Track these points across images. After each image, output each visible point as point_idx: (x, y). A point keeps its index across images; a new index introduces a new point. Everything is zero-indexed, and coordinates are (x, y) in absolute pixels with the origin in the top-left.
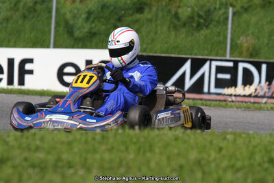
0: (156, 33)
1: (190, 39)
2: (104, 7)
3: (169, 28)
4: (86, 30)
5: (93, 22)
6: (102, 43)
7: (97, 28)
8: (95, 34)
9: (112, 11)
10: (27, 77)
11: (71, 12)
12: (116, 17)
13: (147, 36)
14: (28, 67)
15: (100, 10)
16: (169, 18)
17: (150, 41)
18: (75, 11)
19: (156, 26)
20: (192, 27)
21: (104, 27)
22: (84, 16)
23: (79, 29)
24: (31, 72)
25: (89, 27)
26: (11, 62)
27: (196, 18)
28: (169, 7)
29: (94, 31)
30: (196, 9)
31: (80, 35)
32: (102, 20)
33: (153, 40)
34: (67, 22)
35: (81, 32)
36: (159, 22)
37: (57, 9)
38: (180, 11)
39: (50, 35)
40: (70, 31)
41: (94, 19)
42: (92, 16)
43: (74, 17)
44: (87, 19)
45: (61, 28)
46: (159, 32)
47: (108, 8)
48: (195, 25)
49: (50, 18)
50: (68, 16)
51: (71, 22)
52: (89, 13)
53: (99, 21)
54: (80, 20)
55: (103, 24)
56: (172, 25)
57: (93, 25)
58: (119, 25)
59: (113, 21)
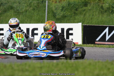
0: (93, 15)
1: (108, 17)
2: (69, 4)
3: (99, 13)
4: (61, 15)
5: (65, 11)
8: (65, 16)
9: (73, 6)
11: (55, 7)
13: (89, 17)
15: (67, 6)
16: (99, 8)
17: (90, 19)
18: (57, 7)
19: (93, 12)
20: (109, 12)
21: (69, 13)
22: (61, 8)
23: (58, 14)
24: (37, 34)
25: (63, 13)
26: (28, 30)
27: (111, 8)
28: (99, 4)
29: (65, 15)
30: (111, 4)
32: (69, 10)
33: (92, 19)
34: (53, 12)
35: (59, 16)
36: (94, 10)
37: (48, 5)
38: (104, 5)
39: (45, 17)
40: (54, 15)
41: (65, 10)
43: (56, 9)
44: (62, 10)
45: (50, 14)
46: (94, 15)
48: (110, 11)
49: (45, 10)
50: (54, 9)
51: (55, 12)
52: (63, 7)
54: (59, 11)
56: (100, 12)
57: (65, 13)
58: (76, 12)
59: (73, 10)
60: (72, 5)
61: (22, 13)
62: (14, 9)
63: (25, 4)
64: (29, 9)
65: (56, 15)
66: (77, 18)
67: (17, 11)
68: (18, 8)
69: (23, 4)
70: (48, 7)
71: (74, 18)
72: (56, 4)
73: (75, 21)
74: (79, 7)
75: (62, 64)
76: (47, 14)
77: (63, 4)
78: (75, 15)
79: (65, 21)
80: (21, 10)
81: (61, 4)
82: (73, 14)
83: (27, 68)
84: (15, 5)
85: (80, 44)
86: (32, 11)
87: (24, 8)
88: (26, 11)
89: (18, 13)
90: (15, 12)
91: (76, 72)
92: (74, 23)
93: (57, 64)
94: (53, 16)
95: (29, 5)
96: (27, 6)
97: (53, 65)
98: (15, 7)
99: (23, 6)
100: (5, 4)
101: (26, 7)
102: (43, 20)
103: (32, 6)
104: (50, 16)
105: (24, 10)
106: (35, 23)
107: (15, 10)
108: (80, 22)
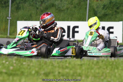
2: (111, 2)
5: (106, 9)
6: (110, 19)
7: (107, 12)
8: (107, 15)
10: (76, 34)
11: (96, 5)
12: (116, 7)
14: (76, 29)
15: (109, 4)
18: (98, 5)
21: (111, 12)
22: (102, 7)
23: (100, 12)
24: (77, 32)
25: (104, 12)
26: (69, 27)
29: (106, 13)
31: (100, 15)
32: (110, 8)
34: (94, 10)
37: (89, 4)
39: (86, 15)
42: (106, 7)
43: (97, 7)
44: (103, 8)
45: (92, 12)
47: (113, 3)
49: (86, 8)
50: (95, 7)
51: (96, 10)
52: (104, 6)
53: (109, 9)
54: (100, 9)
55: (110, 10)
57: (106, 11)
58: (118, 11)
59: (115, 9)
60: (113, 4)
61: (64, 10)
62: (55, 7)
63: (67, 2)
64: (71, 7)
65: (98, 13)
66: (118, 16)
67: (59, 9)
68: (60, 6)
69: (65, 2)
70: (89, 5)
71: (116, 16)
72: (97, 2)
73: (116, 19)
74: (120, 5)
75: (102, 61)
76: (89, 12)
77: (105, 2)
78: (116, 14)
79: (106, 19)
80: (62, 7)
81: (102, 2)
82: (115, 13)
83: (67, 65)
84: (57, 3)
85: (120, 43)
86: (74, 9)
87: (66, 6)
88: (68, 9)
89: (60, 10)
90: (57, 10)
91: (116, 71)
92: (115, 21)
93: (97, 62)
94: (95, 14)
95: (71, 2)
96: (69, 3)
97: (93, 63)
98: (57, 4)
99: (65, 3)
100: (47, 2)
101: (67, 4)
102: (84, 18)
103: (74, 4)
104: (91, 14)
105: (65, 7)
106: (76, 21)
107: (57, 7)
108: (121, 21)
